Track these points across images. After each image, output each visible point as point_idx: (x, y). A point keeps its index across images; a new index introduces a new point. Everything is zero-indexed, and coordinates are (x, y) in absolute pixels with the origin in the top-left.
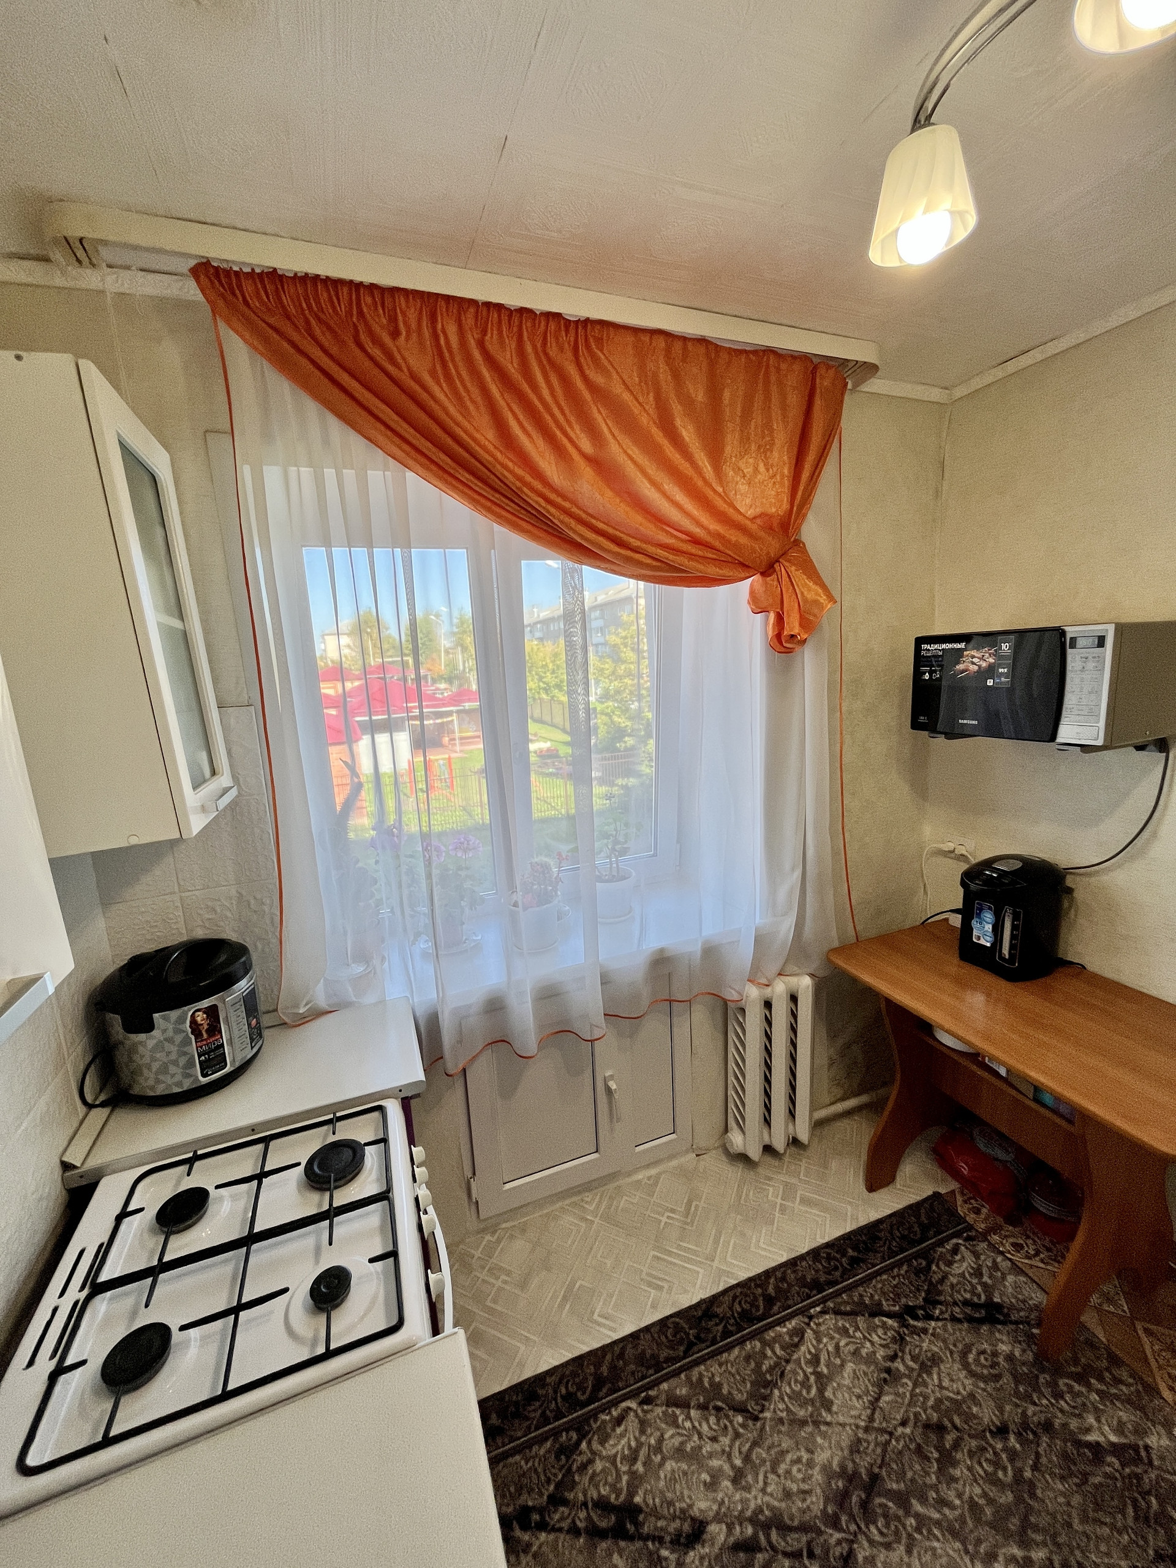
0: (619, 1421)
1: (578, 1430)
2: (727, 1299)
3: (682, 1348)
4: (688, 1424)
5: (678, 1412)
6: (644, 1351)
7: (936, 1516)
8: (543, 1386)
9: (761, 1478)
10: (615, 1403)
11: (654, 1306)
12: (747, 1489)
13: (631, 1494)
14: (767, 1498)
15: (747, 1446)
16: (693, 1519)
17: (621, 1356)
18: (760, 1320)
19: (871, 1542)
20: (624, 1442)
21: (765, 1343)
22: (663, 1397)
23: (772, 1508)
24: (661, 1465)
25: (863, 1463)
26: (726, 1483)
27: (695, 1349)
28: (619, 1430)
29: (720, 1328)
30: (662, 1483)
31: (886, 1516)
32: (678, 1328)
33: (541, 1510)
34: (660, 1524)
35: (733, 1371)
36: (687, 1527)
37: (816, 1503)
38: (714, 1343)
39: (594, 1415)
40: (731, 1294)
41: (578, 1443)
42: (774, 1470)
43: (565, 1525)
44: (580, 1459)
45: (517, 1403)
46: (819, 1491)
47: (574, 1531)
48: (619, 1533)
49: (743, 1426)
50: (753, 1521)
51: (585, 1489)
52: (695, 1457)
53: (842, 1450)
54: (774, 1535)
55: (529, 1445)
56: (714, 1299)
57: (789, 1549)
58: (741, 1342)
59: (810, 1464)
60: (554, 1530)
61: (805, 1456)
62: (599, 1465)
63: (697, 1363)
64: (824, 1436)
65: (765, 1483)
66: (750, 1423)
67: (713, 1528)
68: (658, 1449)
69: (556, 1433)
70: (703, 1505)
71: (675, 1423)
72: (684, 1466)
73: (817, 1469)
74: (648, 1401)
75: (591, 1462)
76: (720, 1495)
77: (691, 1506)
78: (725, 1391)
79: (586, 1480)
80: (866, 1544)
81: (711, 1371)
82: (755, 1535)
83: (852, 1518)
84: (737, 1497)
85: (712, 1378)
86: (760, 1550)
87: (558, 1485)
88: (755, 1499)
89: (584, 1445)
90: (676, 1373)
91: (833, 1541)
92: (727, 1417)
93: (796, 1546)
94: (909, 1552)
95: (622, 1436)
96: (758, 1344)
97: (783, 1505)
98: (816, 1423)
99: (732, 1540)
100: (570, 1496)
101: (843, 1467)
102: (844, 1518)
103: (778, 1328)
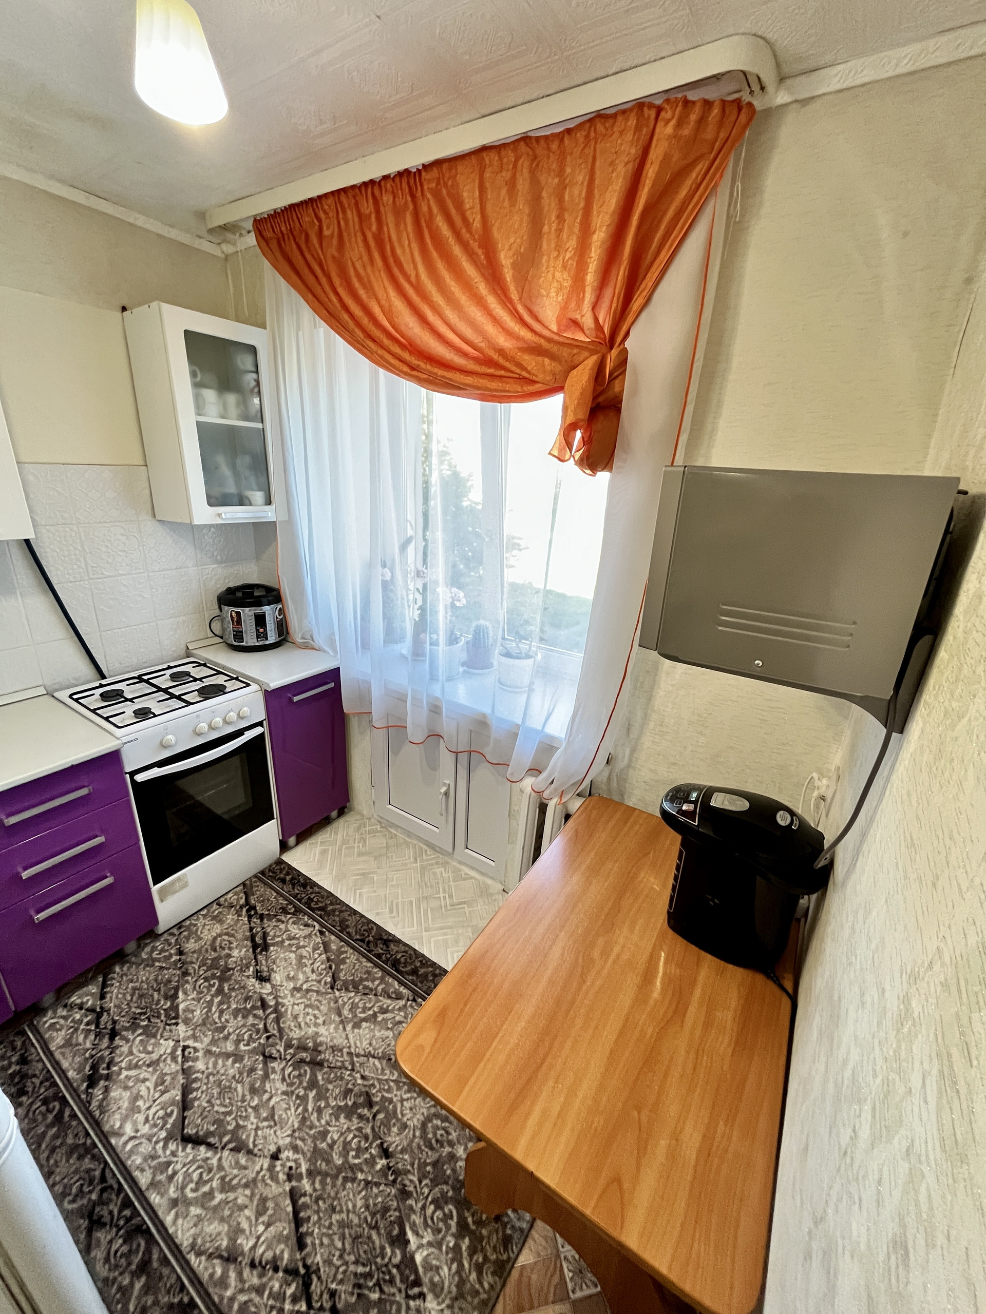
0: (307, 925)
1: (296, 911)
2: (403, 948)
3: (358, 937)
4: (316, 956)
5: (322, 949)
6: (348, 920)
7: (310, 1109)
8: (311, 888)
9: (300, 1001)
10: (315, 920)
11: (377, 914)
12: (292, 995)
13: (273, 945)
14: (290, 1007)
15: (315, 989)
16: (270, 975)
17: (341, 912)
18: (397, 971)
19: (283, 1069)
20: (297, 931)
21: (382, 979)
22: (327, 939)
23: (286, 1010)
24: (291, 952)
25: (327, 1055)
26: (292, 985)
27: (361, 944)
28: (302, 927)
29: (381, 951)
30: (282, 955)
31: (300, 1075)
32: (369, 931)
33: (256, 913)
34: (264, 962)
35: (357, 967)
36: (265, 974)
37: (296, 1034)
38: (370, 951)
39: (305, 914)
40: (407, 949)
41: (289, 913)
42: (306, 1006)
43: (253, 924)
44: (283, 918)
45: (299, 881)
46: (303, 1033)
47: (251, 929)
48: (255, 946)
49: (326, 983)
50: (277, 1004)
51: (269, 925)
52: (300, 965)
53: (331, 1041)
54: (273, 1016)
55: (282, 895)
56: (398, 941)
57: (268, 1025)
58: (376, 965)
59: (316, 1025)
60: (249, 922)
61: (320, 1021)
62: (282, 926)
63: (353, 948)
64: (336, 1029)
65: (298, 1004)
66: (329, 986)
67: (268, 985)
68: (298, 947)
69: (291, 903)
70: (277, 978)
71: (314, 950)
72: (294, 962)
73: (315, 1029)
74: (321, 933)
75: (283, 922)
76: (285, 984)
77: (275, 972)
78: (342, 967)
79: (275, 924)
80: (281, 1066)
81: (351, 957)
82: (271, 1006)
83: (293, 1056)
84: (286, 992)
85: (347, 958)
86: (264, 1011)
87: (269, 915)
88: (288, 1001)
89: (289, 916)
90: (342, 940)
91: (278, 1047)
92: (328, 973)
93: (270, 1029)
94: (284, 1093)
95: (300, 929)
96: (380, 974)
97: (289, 1016)
98: (342, 1022)
99: (265, 996)
100: (265, 921)
101: (321, 1044)
102: (291, 1051)
103: (396, 983)
